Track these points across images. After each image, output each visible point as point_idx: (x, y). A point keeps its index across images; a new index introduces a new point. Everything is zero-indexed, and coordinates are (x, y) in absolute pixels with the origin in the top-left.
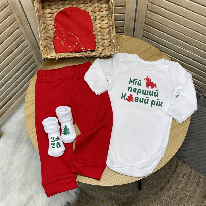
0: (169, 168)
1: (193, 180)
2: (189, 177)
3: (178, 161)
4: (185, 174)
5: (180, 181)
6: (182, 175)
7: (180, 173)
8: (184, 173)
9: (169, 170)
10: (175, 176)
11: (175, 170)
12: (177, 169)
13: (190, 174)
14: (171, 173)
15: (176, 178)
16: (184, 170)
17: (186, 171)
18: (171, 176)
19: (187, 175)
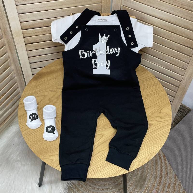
0: (154, 180)
1: (179, 189)
2: (174, 186)
3: (161, 172)
4: (171, 185)
5: (167, 191)
6: (167, 185)
7: (165, 183)
8: (169, 183)
9: (155, 183)
10: (161, 188)
11: (161, 182)
12: (162, 180)
13: (175, 183)
14: (157, 185)
15: (162, 189)
16: (168, 181)
17: (170, 181)
18: (158, 188)
19: (172, 185)
